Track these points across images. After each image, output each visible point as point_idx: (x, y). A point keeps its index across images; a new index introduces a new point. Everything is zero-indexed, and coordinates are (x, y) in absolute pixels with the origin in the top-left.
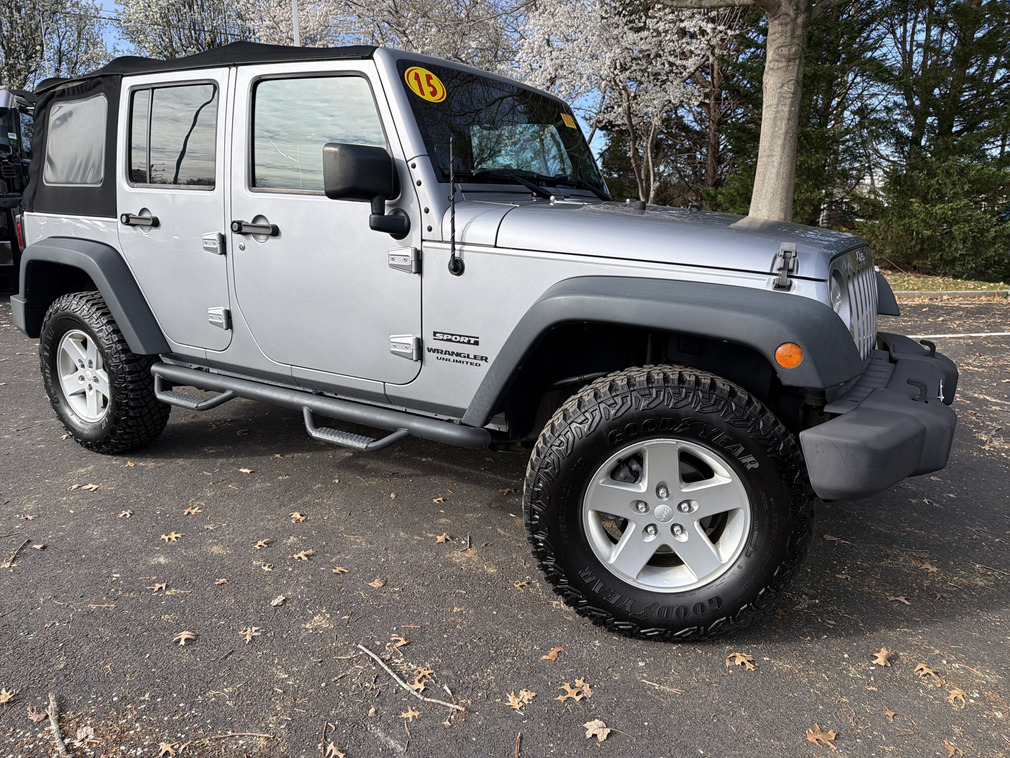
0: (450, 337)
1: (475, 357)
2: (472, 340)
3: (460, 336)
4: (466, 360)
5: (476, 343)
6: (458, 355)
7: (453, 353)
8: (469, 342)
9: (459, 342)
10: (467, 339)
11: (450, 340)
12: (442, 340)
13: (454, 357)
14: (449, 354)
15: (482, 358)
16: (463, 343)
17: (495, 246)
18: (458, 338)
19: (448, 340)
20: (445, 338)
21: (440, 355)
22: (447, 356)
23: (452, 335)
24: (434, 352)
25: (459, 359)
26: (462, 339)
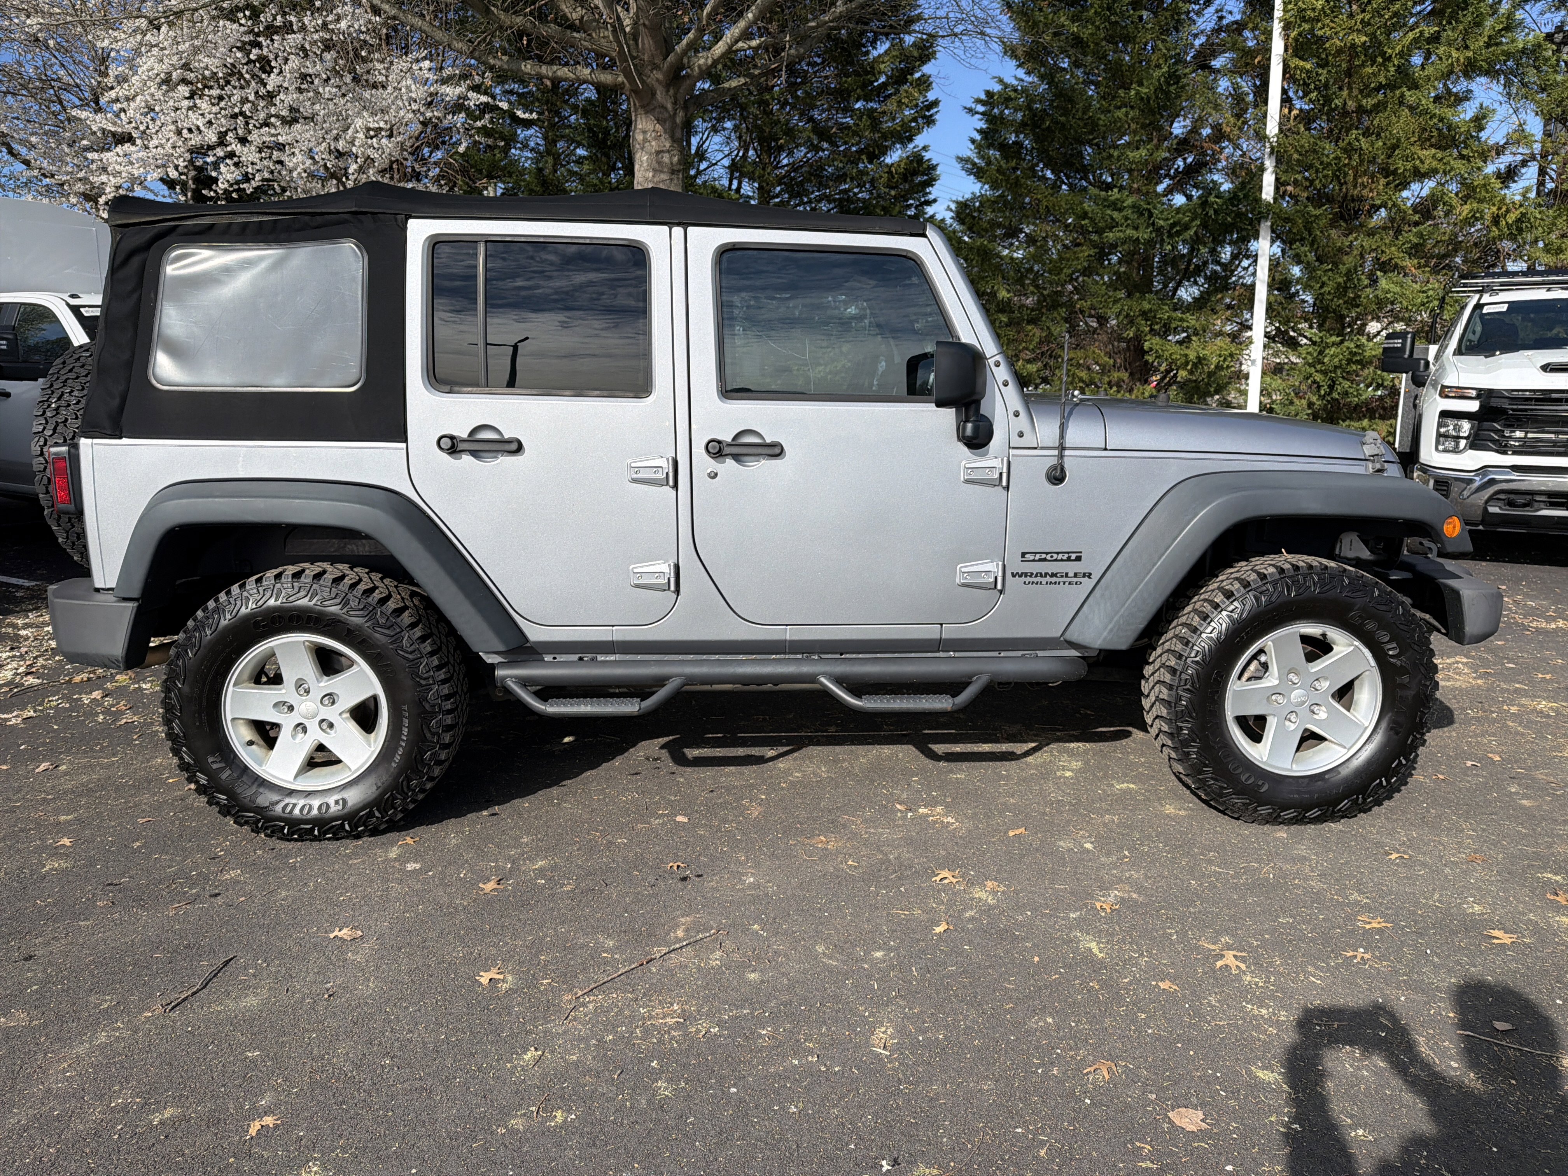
0: (1044, 556)
1: (1076, 575)
2: (1073, 556)
3: (1058, 553)
4: (1064, 579)
5: (1079, 559)
6: (1053, 575)
7: (1046, 574)
8: (1069, 559)
9: (1056, 560)
10: (1066, 555)
11: (1045, 560)
12: (1034, 560)
13: (1048, 579)
14: (1041, 576)
15: (1084, 575)
16: (1062, 560)
17: (1106, 449)
18: (1055, 556)
19: (1040, 560)
20: (1038, 557)
21: (1028, 579)
22: (1039, 579)
23: (1047, 553)
24: (1020, 576)
25: (1054, 579)
26: (1060, 556)
